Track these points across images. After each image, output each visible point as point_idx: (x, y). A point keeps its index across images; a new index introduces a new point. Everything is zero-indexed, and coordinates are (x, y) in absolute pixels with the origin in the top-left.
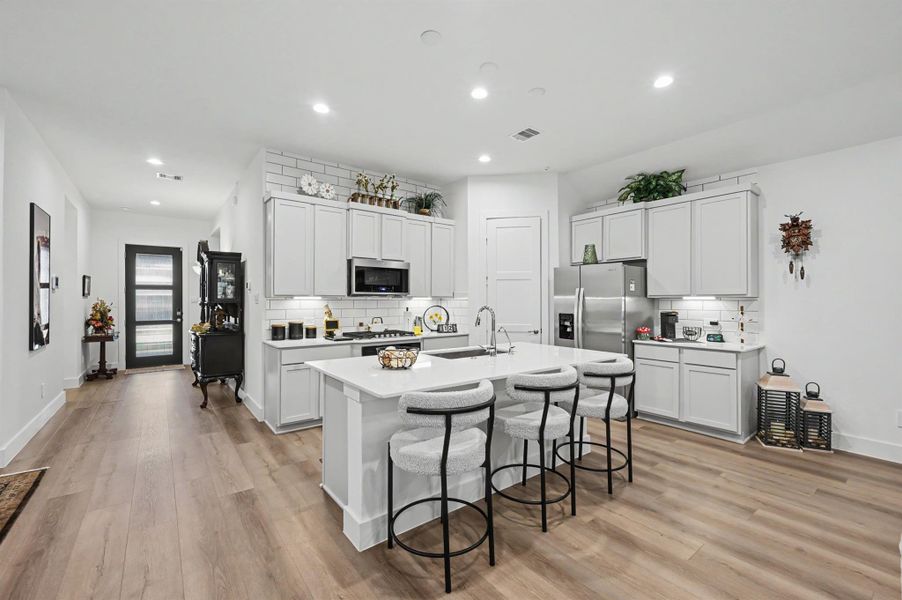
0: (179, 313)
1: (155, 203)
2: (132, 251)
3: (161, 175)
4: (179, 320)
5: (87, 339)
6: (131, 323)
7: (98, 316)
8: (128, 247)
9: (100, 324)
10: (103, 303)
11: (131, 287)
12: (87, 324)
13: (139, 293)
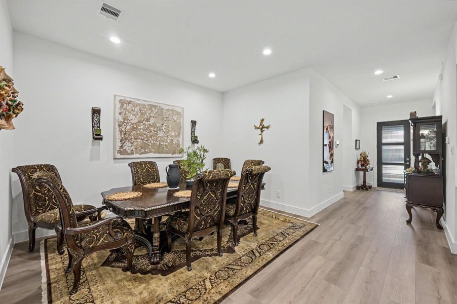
0: (408, 159)
1: (390, 96)
2: (381, 126)
3: (385, 79)
4: (408, 163)
5: (358, 170)
6: (380, 163)
7: (362, 159)
8: (378, 124)
9: (363, 163)
10: (365, 153)
11: (380, 144)
12: (358, 162)
13: (384, 147)
